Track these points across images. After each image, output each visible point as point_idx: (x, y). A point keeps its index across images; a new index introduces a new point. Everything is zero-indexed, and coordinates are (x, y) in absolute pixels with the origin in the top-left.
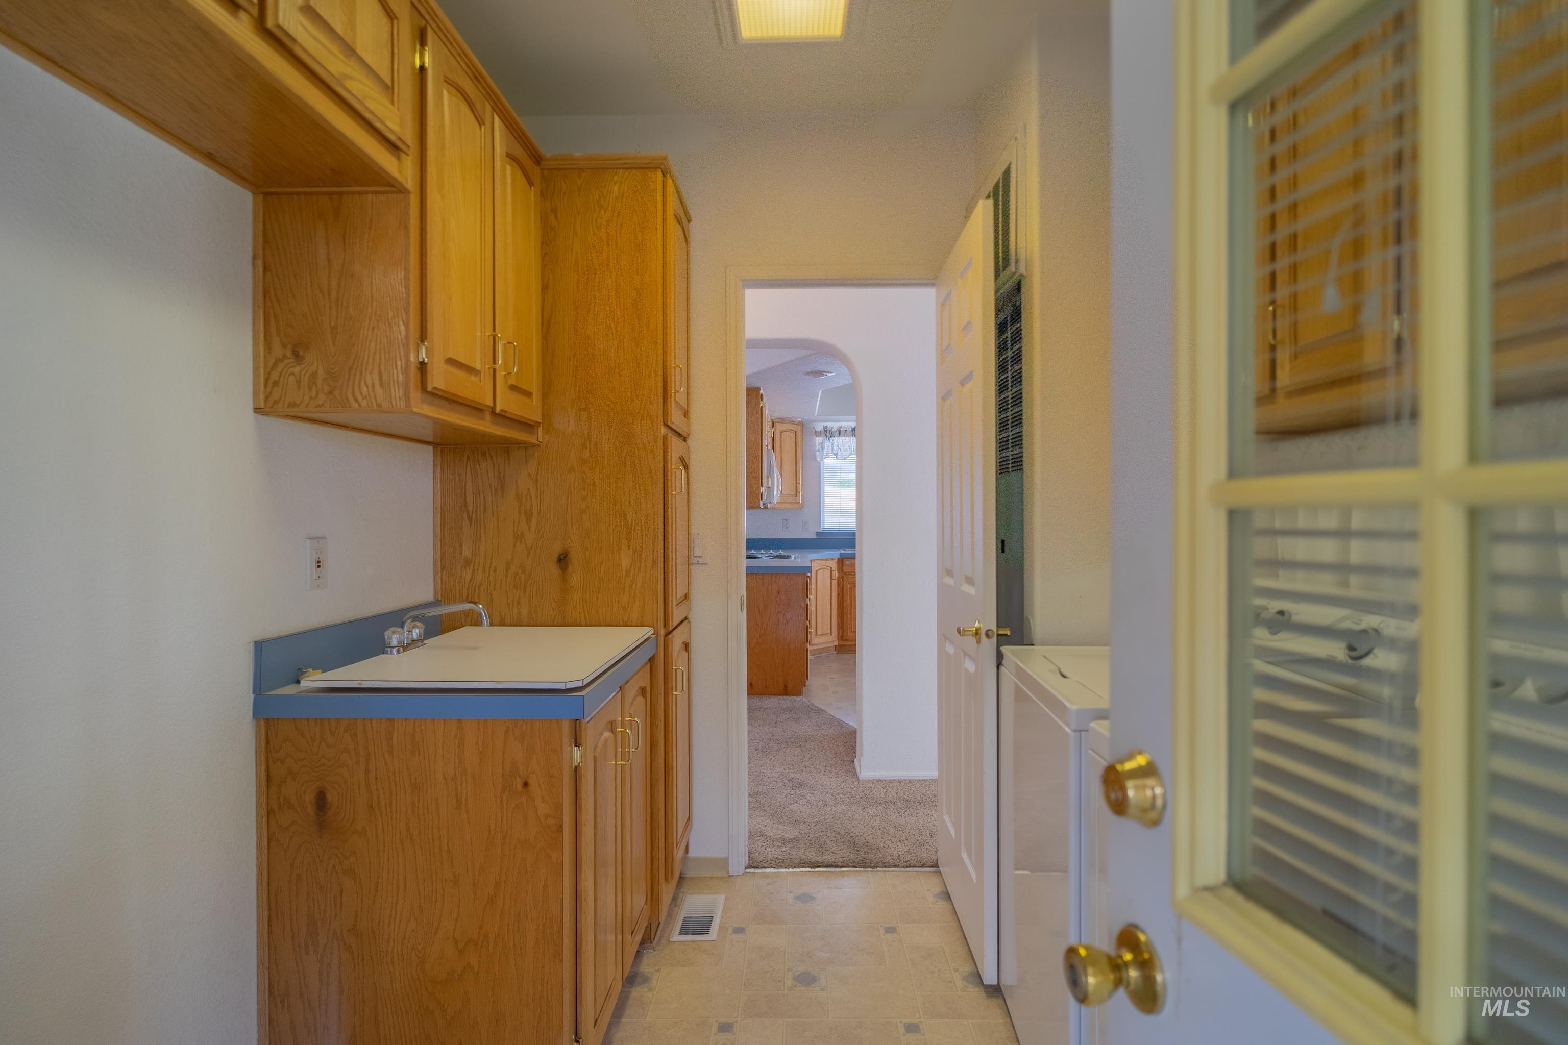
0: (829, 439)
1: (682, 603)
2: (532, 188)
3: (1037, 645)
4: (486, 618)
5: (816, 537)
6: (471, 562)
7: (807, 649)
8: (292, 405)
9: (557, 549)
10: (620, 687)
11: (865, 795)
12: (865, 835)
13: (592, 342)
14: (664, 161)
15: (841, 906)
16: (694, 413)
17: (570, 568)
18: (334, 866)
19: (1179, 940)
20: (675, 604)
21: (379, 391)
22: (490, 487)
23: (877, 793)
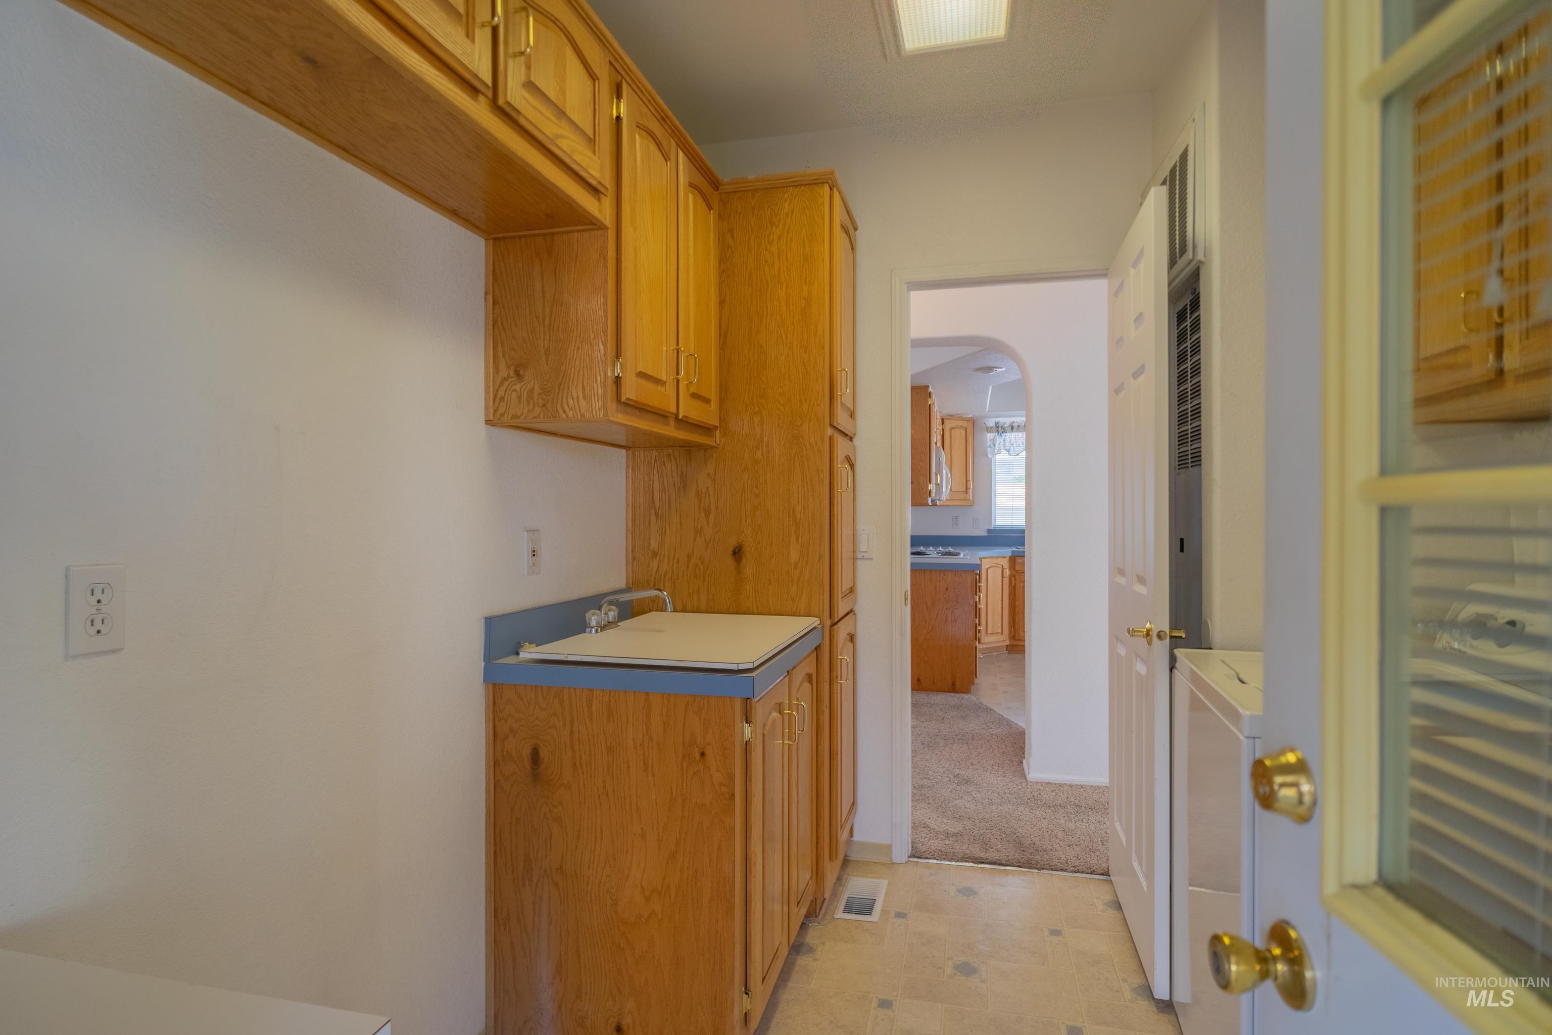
0: (1001, 435)
1: (846, 596)
2: (711, 212)
3: (1215, 649)
4: (670, 604)
5: (987, 535)
6: (658, 554)
7: (976, 647)
8: (515, 417)
9: (732, 543)
10: (788, 672)
11: (1033, 796)
12: (1032, 836)
13: (764, 351)
14: (831, 176)
15: (1004, 903)
16: (859, 414)
17: (744, 561)
18: (545, 813)
19: (1329, 937)
20: (840, 596)
21: (583, 403)
22: (674, 486)
23: (1046, 795)
